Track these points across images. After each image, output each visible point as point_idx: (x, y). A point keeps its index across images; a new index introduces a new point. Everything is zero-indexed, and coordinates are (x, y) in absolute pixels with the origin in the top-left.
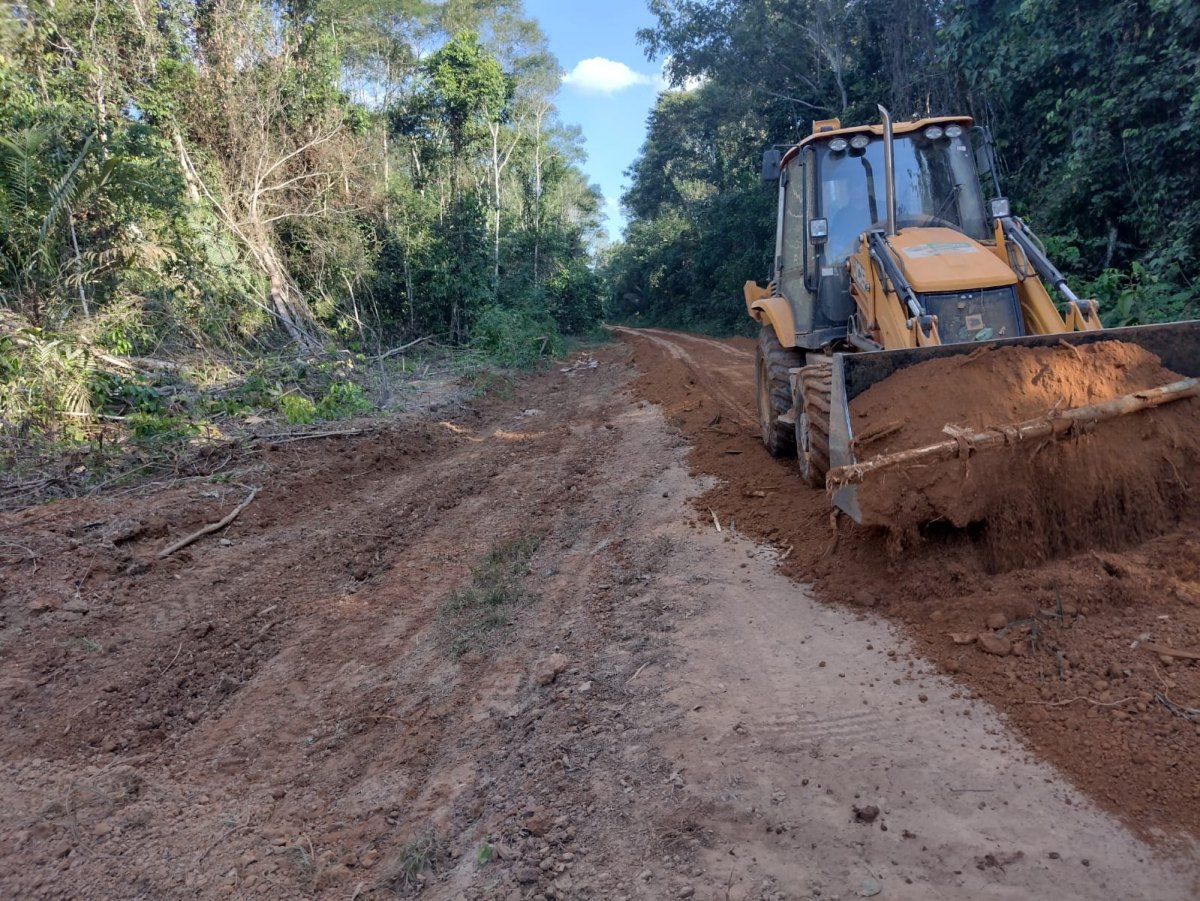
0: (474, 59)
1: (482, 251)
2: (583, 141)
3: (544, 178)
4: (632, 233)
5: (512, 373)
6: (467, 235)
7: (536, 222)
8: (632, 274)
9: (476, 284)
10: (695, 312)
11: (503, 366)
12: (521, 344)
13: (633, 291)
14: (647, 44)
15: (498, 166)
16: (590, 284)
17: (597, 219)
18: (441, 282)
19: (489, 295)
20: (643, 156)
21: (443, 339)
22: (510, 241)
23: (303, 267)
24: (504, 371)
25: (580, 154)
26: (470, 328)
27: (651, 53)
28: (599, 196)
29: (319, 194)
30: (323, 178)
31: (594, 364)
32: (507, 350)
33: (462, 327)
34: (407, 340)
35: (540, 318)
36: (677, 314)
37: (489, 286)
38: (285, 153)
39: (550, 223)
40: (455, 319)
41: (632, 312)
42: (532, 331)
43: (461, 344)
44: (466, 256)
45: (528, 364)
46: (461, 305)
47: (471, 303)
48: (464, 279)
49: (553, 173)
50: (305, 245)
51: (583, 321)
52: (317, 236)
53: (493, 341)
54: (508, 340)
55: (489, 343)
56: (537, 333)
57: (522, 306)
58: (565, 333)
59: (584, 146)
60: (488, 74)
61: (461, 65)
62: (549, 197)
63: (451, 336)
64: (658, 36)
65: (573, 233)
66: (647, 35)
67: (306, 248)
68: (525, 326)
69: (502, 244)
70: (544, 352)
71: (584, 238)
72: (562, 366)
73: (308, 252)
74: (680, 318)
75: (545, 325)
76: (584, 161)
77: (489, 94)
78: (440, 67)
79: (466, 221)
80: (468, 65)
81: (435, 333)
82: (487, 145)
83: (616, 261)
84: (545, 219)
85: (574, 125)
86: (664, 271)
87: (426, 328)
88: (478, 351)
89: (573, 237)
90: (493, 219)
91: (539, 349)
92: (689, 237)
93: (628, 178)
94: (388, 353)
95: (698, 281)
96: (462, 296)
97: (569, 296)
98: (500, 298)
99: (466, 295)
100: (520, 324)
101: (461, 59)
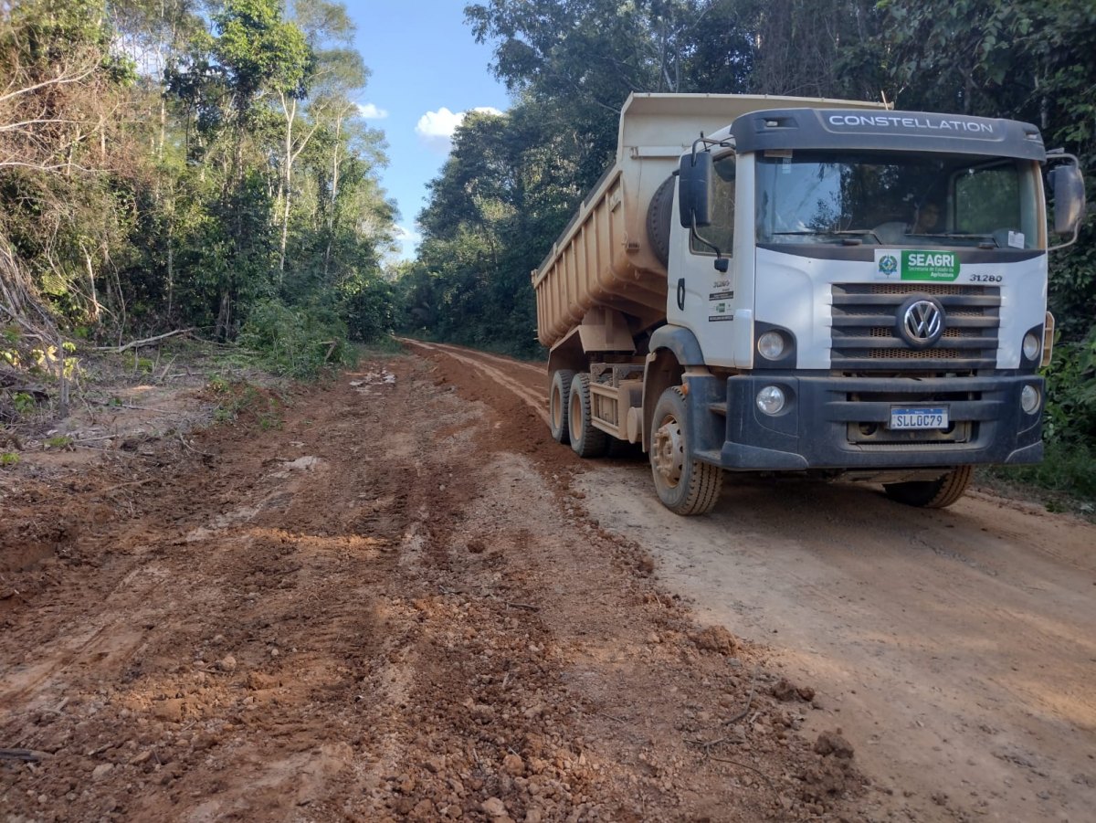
0: (272, 22)
1: (263, 238)
2: (386, 146)
3: (342, 180)
4: (424, 251)
5: (285, 384)
6: (246, 217)
7: (330, 223)
8: (421, 289)
9: (252, 273)
10: (489, 331)
11: (275, 374)
12: (301, 347)
13: (421, 306)
14: (477, 22)
15: (292, 155)
16: (381, 293)
17: (391, 233)
18: (209, 266)
19: (267, 287)
20: (442, 177)
21: (208, 334)
22: (300, 236)
23: (29, 229)
24: (274, 381)
25: (381, 159)
26: (242, 324)
27: (480, 33)
28: (395, 211)
29: (62, 147)
30: (69, 129)
31: (390, 378)
32: (283, 353)
33: (232, 321)
34: (160, 330)
35: (327, 320)
36: (468, 332)
37: (271, 280)
38: (16, 87)
39: (344, 226)
40: (225, 312)
41: (419, 326)
42: (317, 332)
43: (229, 341)
44: (244, 242)
45: (309, 374)
46: (233, 296)
47: (243, 295)
48: (239, 267)
49: (352, 175)
50: (34, 204)
51: (373, 328)
52: (51, 194)
53: (267, 340)
54: (287, 341)
55: (262, 343)
56: (322, 337)
57: (307, 304)
58: (353, 339)
59: (387, 152)
60: (286, 37)
61: (257, 26)
62: (345, 199)
63: (218, 331)
64: (490, 15)
65: (367, 244)
66: (476, 12)
67: (36, 207)
68: (308, 326)
69: (292, 238)
70: (330, 359)
71: (378, 250)
72: (351, 379)
73: (38, 213)
74: (472, 336)
75: (333, 327)
76: (385, 166)
77: (285, 60)
78: (230, 24)
79: (247, 201)
80: (266, 28)
81: (198, 326)
82: (282, 133)
83: (406, 277)
84: (340, 221)
85: (378, 129)
86: (458, 288)
87: (185, 319)
88: (245, 351)
89: (367, 246)
90: (281, 210)
91: (324, 354)
92: (485, 258)
93: (430, 191)
94: (132, 344)
95: (496, 301)
96: (235, 286)
97: (359, 302)
98: (282, 294)
99: (240, 285)
100: (301, 323)
101: (256, 19)
